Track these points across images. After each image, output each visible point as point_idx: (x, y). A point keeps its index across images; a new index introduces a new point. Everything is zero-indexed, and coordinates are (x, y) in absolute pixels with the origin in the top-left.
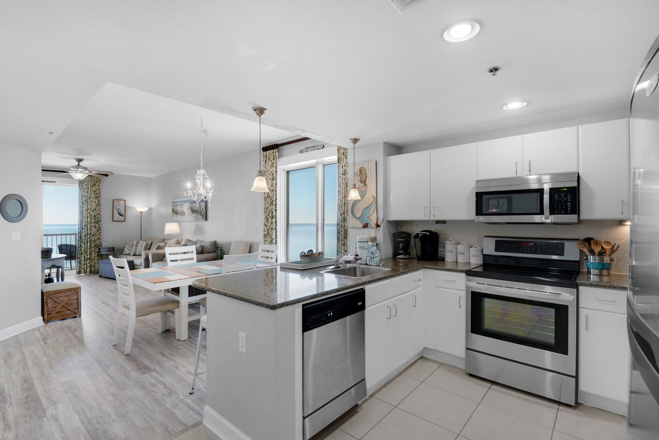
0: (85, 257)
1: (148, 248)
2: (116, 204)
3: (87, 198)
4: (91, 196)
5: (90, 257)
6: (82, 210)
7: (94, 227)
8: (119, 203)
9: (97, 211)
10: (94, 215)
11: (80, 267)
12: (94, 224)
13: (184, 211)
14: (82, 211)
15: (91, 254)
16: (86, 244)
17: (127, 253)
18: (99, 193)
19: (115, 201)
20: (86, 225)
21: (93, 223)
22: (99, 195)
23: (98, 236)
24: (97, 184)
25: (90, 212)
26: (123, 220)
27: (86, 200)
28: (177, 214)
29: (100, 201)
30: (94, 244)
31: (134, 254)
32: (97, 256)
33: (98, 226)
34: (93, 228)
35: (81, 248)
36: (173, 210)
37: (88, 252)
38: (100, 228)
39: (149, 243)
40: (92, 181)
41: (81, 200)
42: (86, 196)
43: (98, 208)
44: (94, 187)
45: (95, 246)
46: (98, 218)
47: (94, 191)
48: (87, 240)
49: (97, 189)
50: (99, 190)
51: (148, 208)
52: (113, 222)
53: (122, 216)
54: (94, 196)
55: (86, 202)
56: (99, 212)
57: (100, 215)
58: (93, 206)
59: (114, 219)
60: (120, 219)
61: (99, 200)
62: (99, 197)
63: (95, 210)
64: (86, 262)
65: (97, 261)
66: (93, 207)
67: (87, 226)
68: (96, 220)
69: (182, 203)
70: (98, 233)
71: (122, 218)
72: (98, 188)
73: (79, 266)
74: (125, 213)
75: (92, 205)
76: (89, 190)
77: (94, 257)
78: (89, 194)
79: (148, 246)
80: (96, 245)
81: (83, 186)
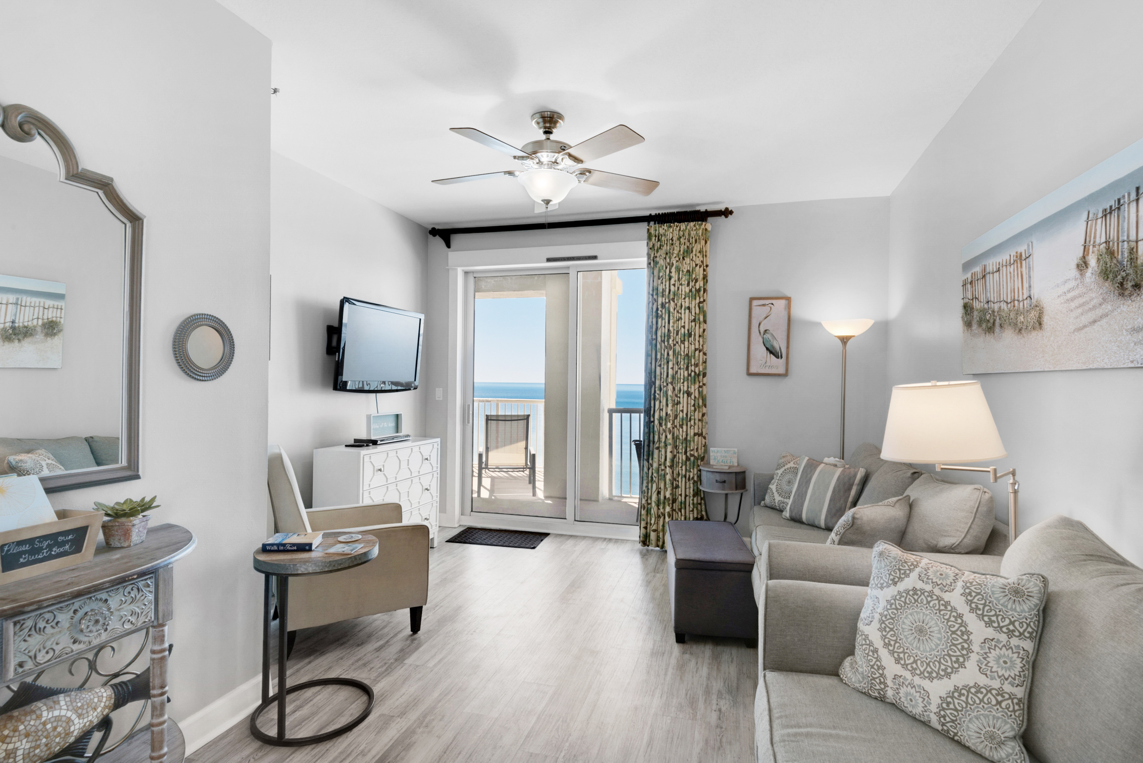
0: (659, 493)
1: (851, 499)
2: (759, 312)
3: (669, 297)
4: (678, 288)
5: (672, 494)
6: (654, 337)
7: (686, 395)
8: (767, 308)
9: (695, 339)
10: (687, 355)
11: (647, 524)
12: (686, 383)
13: (1036, 293)
14: (654, 342)
15: (677, 487)
16: (663, 451)
17: (777, 501)
18: (701, 276)
19: (755, 303)
20: (664, 387)
21: (682, 381)
22: (702, 285)
23: (696, 427)
24: (697, 247)
25: (674, 345)
26: (782, 370)
27: (666, 303)
28: (990, 329)
29: (708, 307)
30: (686, 453)
31: (794, 514)
32: (694, 496)
33: (697, 391)
34: (684, 399)
35: (650, 461)
36: (967, 308)
37: (668, 477)
38: (704, 400)
39: (855, 476)
40: (682, 240)
41: (653, 304)
42: (664, 290)
43: (698, 331)
44: (687, 260)
45: (688, 459)
46: (696, 365)
47: (688, 271)
48: (666, 437)
49: (696, 265)
50: (702, 268)
51: (870, 323)
52: (748, 378)
53: (778, 357)
54: (687, 290)
55: (664, 311)
56: (701, 343)
57: (705, 354)
58: (683, 324)
59: (753, 370)
60: (771, 367)
61: (700, 302)
62: (702, 292)
63: (690, 335)
64: (662, 510)
65: (693, 511)
66: (684, 327)
67: (665, 389)
68: (692, 371)
69: (1022, 249)
70: (697, 415)
71: (778, 365)
72: (698, 262)
73: (644, 520)
74: (788, 348)
75: (681, 318)
76: (673, 270)
77: (686, 496)
78: (674, 285)
79: (850, 489)
80: (692, 455)
81: (658, 259)
